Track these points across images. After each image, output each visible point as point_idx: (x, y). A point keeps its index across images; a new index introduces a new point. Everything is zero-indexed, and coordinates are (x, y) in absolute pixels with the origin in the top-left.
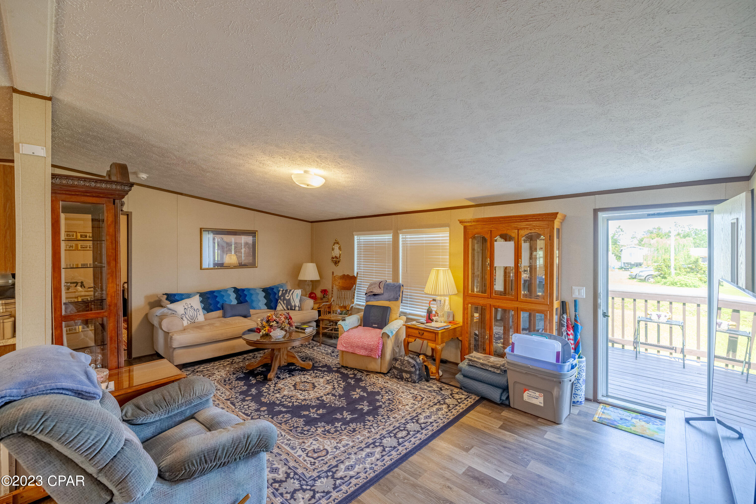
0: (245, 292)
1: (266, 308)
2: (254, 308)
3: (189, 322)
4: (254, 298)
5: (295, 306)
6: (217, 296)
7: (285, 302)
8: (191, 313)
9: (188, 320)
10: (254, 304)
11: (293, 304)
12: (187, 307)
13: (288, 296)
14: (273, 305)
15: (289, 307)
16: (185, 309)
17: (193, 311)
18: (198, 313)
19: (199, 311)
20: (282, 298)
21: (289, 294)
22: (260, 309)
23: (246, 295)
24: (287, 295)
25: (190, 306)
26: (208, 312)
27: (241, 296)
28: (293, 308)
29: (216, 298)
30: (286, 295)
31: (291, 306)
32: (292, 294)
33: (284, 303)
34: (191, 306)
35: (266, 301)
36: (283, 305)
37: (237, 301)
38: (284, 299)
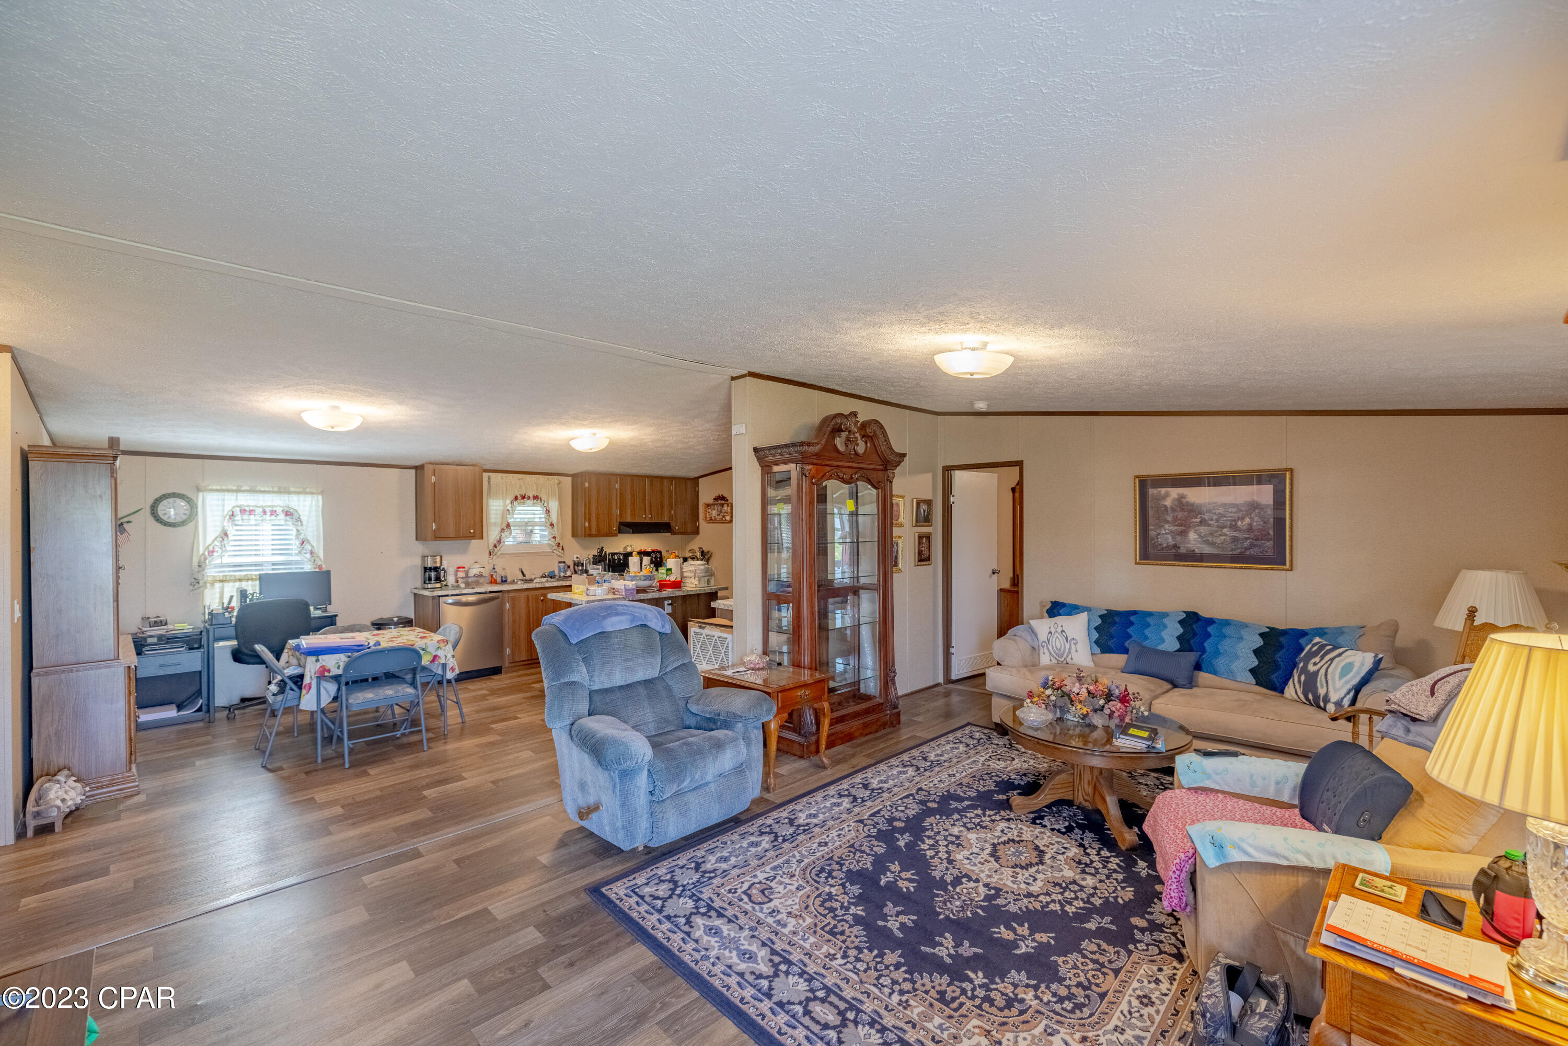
0: (1210, 629)
1: (1254, 681)
2: (1215, 672)
3: (1054, 661)
4: (1224, 646)
5: (1326, 699)
6: (1132, 624)
7: (1303, 678)
8: (1058, 642)
9: (1051, 654)
10: (1220, 663)
11: (1322, 691)
12: (1053, 630)
13: (1315, 664)
14: (1275, 678)
15: (1310, 697)
16: (1050, 632)
17: (1062, 640)
18: (1073, 646)
19: (1075, 644)
20: (1301, 665)
21: (1322, 658)
22: (1232, 677)
23: (1209, 635)
24: (1317, 659)
25: (1059, 630)
26: (1103, 652)
27: (1195, 634)
28: (1322, 704)
29: (1129, 627)
30: (1313, 661)
31: (1317, 697)
32: (1332, 660)
33: (1299, 681)
34: (1063, 631)
35: (1256, 663)
36: (1297, 686)
37: (1181, 644)
38: (1305, 668)
